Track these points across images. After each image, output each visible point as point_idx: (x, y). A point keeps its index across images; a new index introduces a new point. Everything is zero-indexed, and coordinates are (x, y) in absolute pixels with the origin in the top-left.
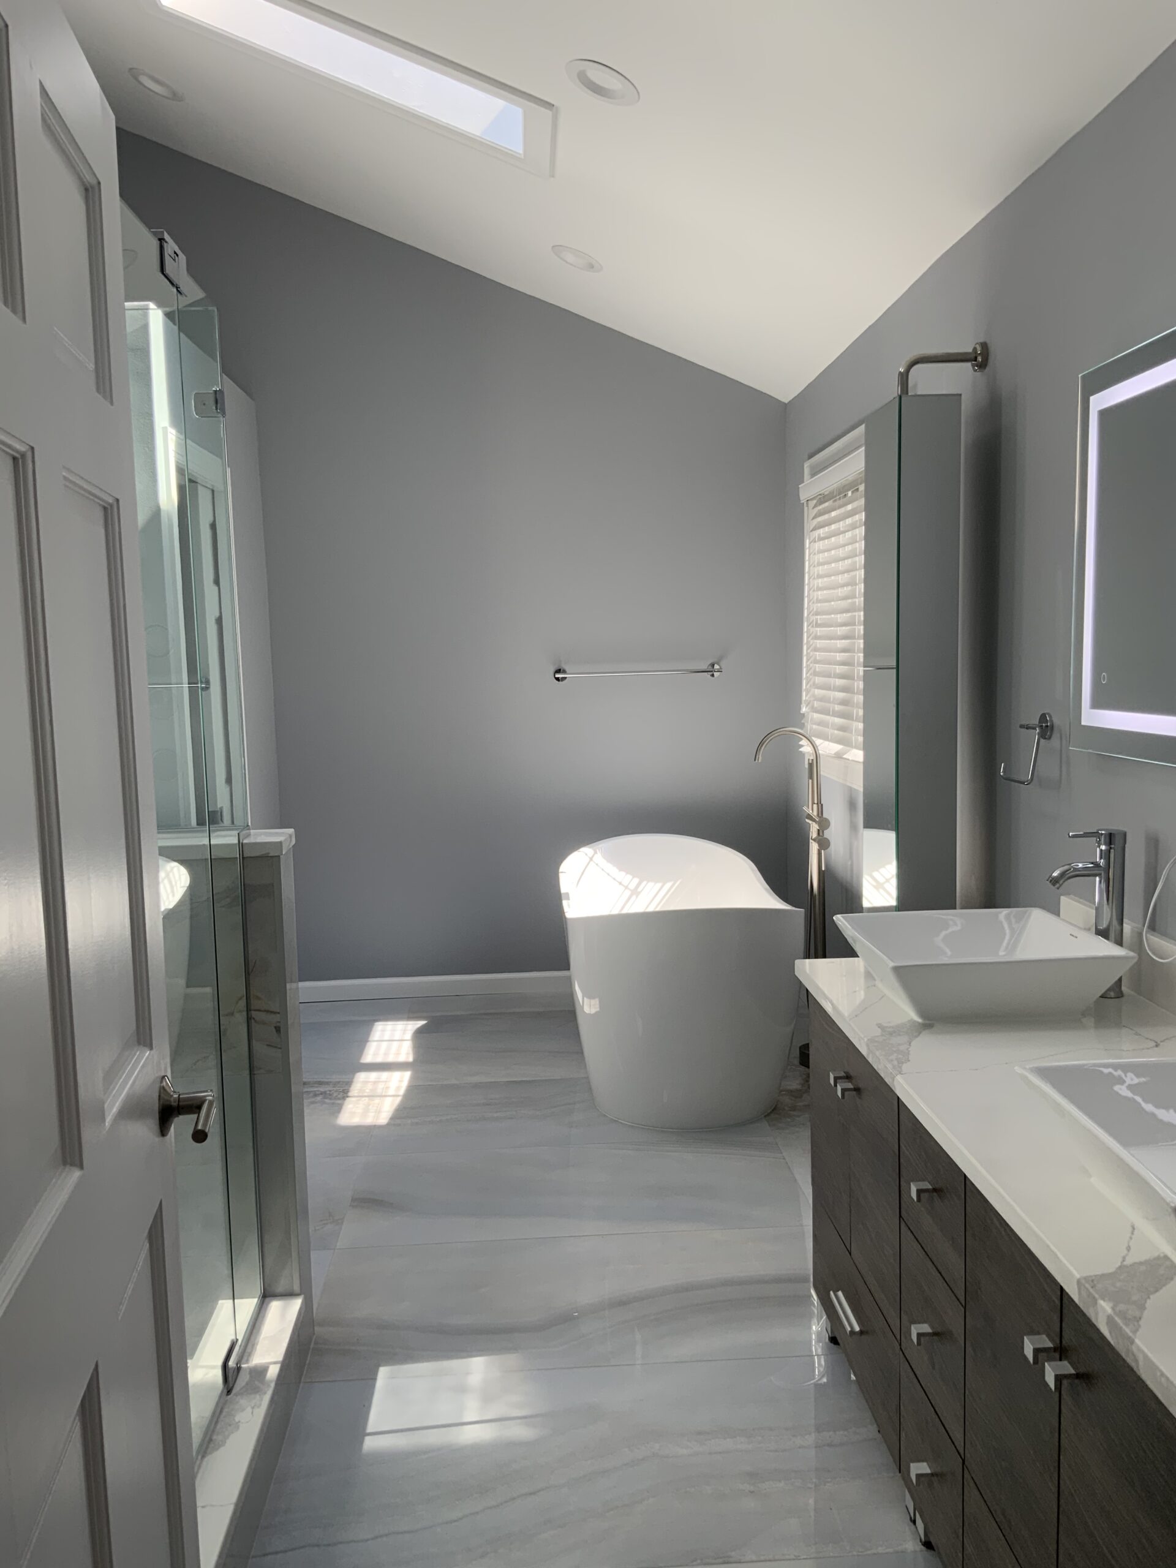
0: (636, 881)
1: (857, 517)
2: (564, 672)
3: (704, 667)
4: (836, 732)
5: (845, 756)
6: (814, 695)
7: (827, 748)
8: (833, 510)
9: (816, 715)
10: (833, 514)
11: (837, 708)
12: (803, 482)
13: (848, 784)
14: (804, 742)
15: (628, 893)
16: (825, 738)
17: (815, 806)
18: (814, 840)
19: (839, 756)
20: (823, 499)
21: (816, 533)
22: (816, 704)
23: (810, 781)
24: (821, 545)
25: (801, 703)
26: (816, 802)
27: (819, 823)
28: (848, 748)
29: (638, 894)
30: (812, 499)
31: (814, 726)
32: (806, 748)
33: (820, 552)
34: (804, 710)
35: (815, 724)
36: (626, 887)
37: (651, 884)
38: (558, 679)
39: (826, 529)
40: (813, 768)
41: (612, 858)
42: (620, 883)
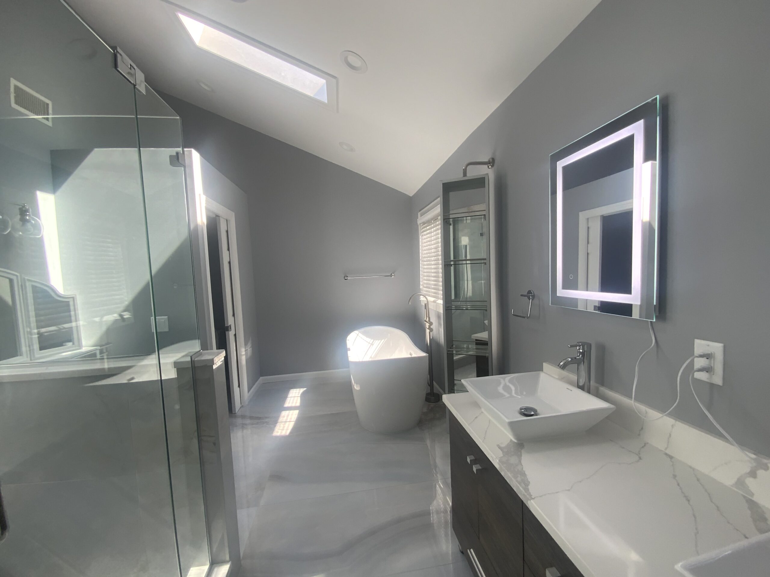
0: (372, 340)
1: (438, 227)
2: (347, 277)
3: (389, 275)
4: (433, 294)
5: (437, 302)
6: (424, 283)
7: (431, 299)
8: (428, 226)
9: (425, 289)
10: (428, 228)
11: (433, 286)
12: (418, 218)
13: (438, 311)
14: (422, 297)
15: (370, 345)
16: (429, 296)
17: (428, 318)
18: (428, 329)
19: (434, 302)
20: (424, 223)
21: (423, 233)
22: (425, 285)
23: (425, 310)
24: (425, 237)
25: (420, 285)
26: (428, 316)
27: (429, 323)
28: (437, 299)
29: (373, 345)
30: (421, 223)
31: (425, 292)
32: (422, 298)
33: (425, 239)
34: (421, 287)
35: (425, 291)
36: (369, 343)
37: (377, 341)
38: (345, 279)
39: (426, 232)
40: (426, 306)
41: (364, 333)
42: (367, 342)
